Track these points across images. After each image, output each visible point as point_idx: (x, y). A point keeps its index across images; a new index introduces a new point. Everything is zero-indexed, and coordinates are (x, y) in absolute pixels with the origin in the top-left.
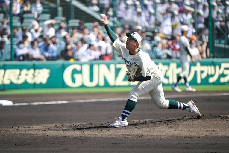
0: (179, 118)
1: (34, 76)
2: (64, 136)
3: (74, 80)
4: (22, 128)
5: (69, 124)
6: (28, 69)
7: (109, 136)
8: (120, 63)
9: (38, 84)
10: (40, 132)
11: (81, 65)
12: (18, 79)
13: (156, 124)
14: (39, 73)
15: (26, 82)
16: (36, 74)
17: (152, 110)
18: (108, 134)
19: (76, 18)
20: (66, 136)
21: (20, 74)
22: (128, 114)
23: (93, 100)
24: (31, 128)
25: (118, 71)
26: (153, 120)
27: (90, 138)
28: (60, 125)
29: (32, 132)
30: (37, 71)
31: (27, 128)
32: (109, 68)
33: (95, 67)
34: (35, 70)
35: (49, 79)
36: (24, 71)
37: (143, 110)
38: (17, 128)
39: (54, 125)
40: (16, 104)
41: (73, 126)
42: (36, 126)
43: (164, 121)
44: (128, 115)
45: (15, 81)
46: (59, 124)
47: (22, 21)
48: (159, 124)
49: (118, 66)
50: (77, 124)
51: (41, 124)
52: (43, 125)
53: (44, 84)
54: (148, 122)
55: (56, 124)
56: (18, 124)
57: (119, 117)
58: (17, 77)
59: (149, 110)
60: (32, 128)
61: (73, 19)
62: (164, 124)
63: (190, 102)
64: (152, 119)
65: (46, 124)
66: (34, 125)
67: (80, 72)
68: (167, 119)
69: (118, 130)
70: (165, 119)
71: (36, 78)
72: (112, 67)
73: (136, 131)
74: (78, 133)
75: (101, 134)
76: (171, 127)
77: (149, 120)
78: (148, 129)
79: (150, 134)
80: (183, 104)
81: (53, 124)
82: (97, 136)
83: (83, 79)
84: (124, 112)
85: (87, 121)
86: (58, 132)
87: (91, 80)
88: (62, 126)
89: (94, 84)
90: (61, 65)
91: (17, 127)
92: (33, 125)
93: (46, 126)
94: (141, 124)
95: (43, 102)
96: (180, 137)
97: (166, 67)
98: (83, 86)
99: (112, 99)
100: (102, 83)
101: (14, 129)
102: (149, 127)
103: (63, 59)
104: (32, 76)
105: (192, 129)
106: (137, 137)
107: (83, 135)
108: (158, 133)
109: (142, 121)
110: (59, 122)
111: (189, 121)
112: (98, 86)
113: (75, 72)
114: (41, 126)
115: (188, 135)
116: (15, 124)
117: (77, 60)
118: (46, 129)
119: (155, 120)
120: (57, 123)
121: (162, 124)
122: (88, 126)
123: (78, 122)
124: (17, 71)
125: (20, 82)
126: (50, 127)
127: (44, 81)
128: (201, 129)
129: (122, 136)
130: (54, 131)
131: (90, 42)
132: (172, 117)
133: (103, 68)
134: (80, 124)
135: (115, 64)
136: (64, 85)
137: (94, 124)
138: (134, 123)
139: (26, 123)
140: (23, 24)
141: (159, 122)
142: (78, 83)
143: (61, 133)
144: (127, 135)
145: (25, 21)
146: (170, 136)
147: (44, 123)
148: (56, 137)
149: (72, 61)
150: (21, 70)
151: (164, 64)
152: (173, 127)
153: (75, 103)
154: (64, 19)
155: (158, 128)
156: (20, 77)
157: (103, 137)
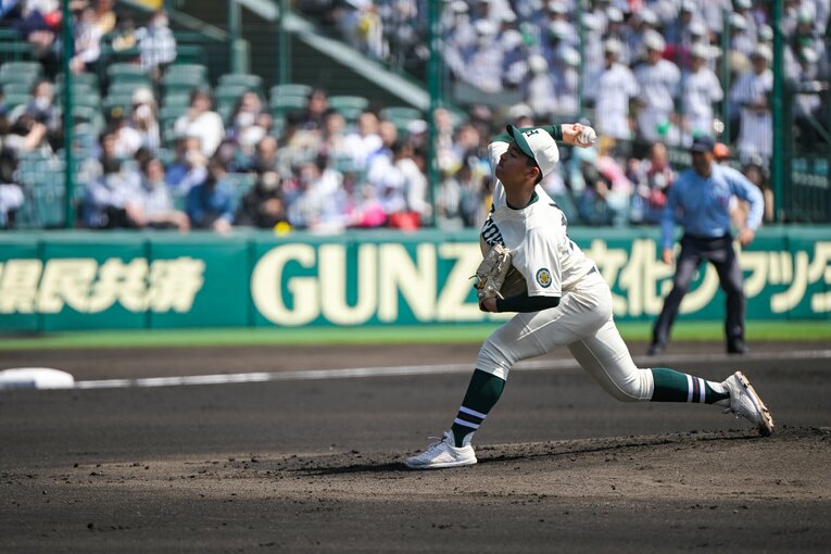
0: (672, 436)
1: (148, 284)
2: (261, 496)
3: (288, 300)
4: (110, 468)
5: (277, 457)
6: (127, 260)
7: (421, 499)
8: (453, 241)
9: (161, 315)
10: (176, 484)
11: (316, 245)
12: (91, 294)
13: (589, 458)
14: (165, 274)
15: (117, 307)
16: (154, 277)
17: (570, 406)
18: (419, 492)
19: (296, 79)
20: (269, 498)
21: (97, 278)
22: (478, 421)
23: (361, 372)
24: (142, 469)
25: (445, 268)
26: (577, 444)
27: (354, 504)
28: (243, 457)
29: (147, 484)
30: (158, 265)
31: (126, 468)
32: (414, 257)
33: (367, 255)
34: (150, 262)
35: (199, 297)
36: (113, 268)
37: (539, 407)
38: (92, 468)
39: (223, 459)
40: (86, 384)
41: (291, 461)
42: (159, 463)
43: (619, 447)
44: (476, 426)
45: (80, 303)
46: (243, 455)
47: (103, 87)
48: (599, 457)
49: (448, 251)
50: (306, 455)
51: (179, 456)
52: (185, 459)
53: (181, 315)
54: (558, 450)
55: (232, 455)
56: (96, 454)
57: (446, 434)
58: (85, 288)
59: (560, 407)
60: (147, 468)
61: (287, 82)
62: (618, 458)
63: (732, 377)
64: (574, 441)
65: (194, 456)
66: (153, 458)
67: (313, 272)
68: (629, 439)
69: (452, 479)
70: (621, 439)
71: (153, 293)
72: (427, 254)
73: (521, 483)
74: (311, 487)
75: (391, 492)
76: (642, 469)
77: (562, 442)
78: (561, 475)
79: (567, 492)
80: (706, 385)
81: (222, 455)
82: (381, 498)
83: (321, 296)
84: (462, 416)
85: (342, 446)
86: (238, 482)
87: (352, 298)
88: (253, 461)
89: (362, 313)
90: (244, 247)
91: (92, 463)
92: (148, 459)
93: (198, 462)
94: (534, 457)
95: (182, 375)
96: (675, 504)
97: (617, 257)
98: (321, 321)
99: (426, 369)
100: (389, 311)
101: (82, 472)
102: (564, 469)
103: (251, 225)
104: (139, 285)
105: (718, 477)
106: (523, 503)
107: (329, 496)
108: (598, 490)
109: (539, 446)
110: (241, 449)
111: (707, 449)
112: (374, 321)
113: (292, 270)
114: (179, 464)
115: (705, 498)
116: (86, 454)
117: (302, 227)
118: (196, 474)
119: (585, 442)
120: (234, 452)
121: (610, 457)
122: (345, 462)
123: (307, 448)
124: (87, 268)
125: (99, 303)
126: (209, 465)
127: (183, 302)
128: (752, 476)
129: (469, 500)
130: (223, 481)
131: (348, 163)
132: (645, 434)
133: (394, 256)
134: (316, 455)
135: (437, 245)
136: (253, 318)
137: (369, 454)
138: (512, 453)
139: (123, 450)
140: (111, 100)
141: (598, 450)
142: (305, 310)
143: (248, 488)
144: (485, 494)
145: (116, 87)
146: (640, 501)
147: (187, 453)
148: (231, 501)
149: (282, 231)
150: (101, 262)
151: (611, 245)
152: (651, 468)
153: (295, 383)
154: (253, 80)
155: (596, 470)
156: (99, 286)
157: (399, 502)
